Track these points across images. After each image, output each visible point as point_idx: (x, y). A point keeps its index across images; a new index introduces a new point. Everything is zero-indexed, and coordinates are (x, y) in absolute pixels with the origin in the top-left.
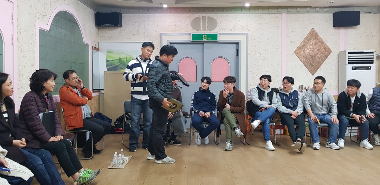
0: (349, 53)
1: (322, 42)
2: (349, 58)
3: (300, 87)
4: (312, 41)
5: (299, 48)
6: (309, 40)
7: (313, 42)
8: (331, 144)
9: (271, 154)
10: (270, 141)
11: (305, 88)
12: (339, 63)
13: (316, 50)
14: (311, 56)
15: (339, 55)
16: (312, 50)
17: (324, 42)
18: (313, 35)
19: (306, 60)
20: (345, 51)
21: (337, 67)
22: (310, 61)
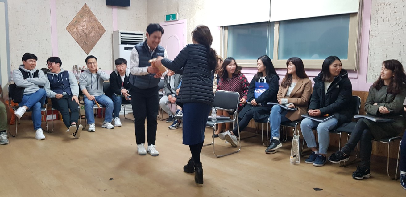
0: (121, 33)
1: (96, 20)
2: (121, 39)
3: (74, 67)
4: (85, 17)
5: (72, 25)
6: (82, 17)
7: (87, 19)
8: (106, 124)
9: (41, 144)
10: (40, 129)
11: (80, 68)
12: (113, 43)
13: (90, 28)
14: (85, 34)
15: (112, 35)
16: (86, 27)
17: (97, 20)
18: (86, 11)
19: (79, 38)
20: (118, 32)
21: (111, 47)
22: (83, 39)
